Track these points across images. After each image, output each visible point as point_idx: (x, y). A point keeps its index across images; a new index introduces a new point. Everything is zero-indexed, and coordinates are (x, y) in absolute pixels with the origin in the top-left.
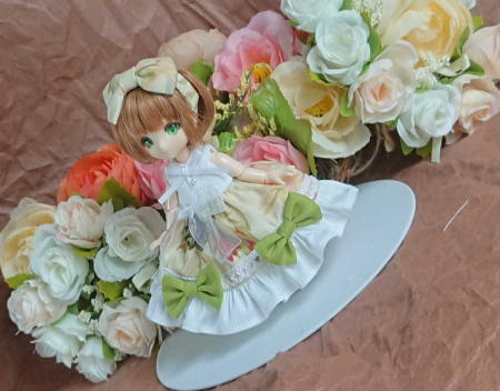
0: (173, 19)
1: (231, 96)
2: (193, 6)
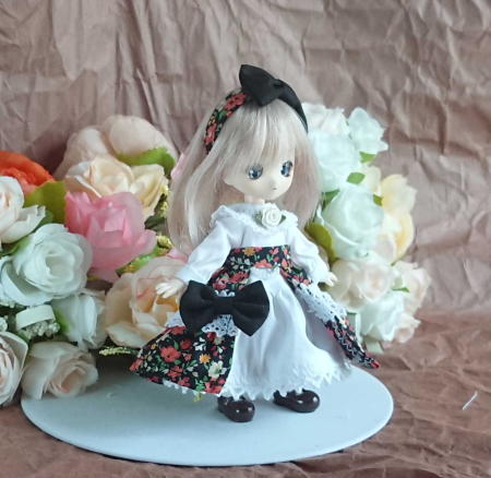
2: (144, 84)
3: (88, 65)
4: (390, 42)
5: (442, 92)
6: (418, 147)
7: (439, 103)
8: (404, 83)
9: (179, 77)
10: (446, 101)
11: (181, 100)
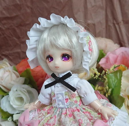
0: (106, 27)
1: (104, 72)
2: (117, 26)
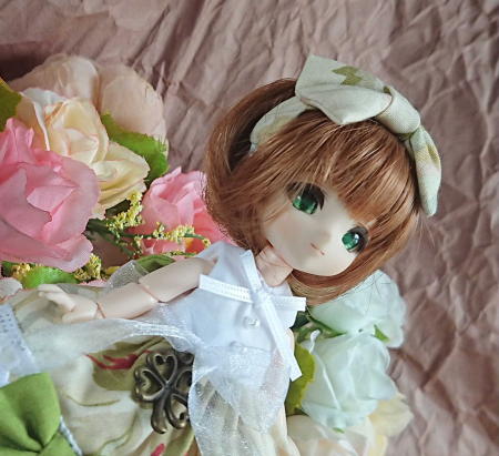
3: (114, 11)
4: (441, 229)
5: (465, 320)
6: (401, 362)
7: (455, 329)
8: (429, 283)
9: (202, 106)
10: (463, 333)
11: (187, 132)
